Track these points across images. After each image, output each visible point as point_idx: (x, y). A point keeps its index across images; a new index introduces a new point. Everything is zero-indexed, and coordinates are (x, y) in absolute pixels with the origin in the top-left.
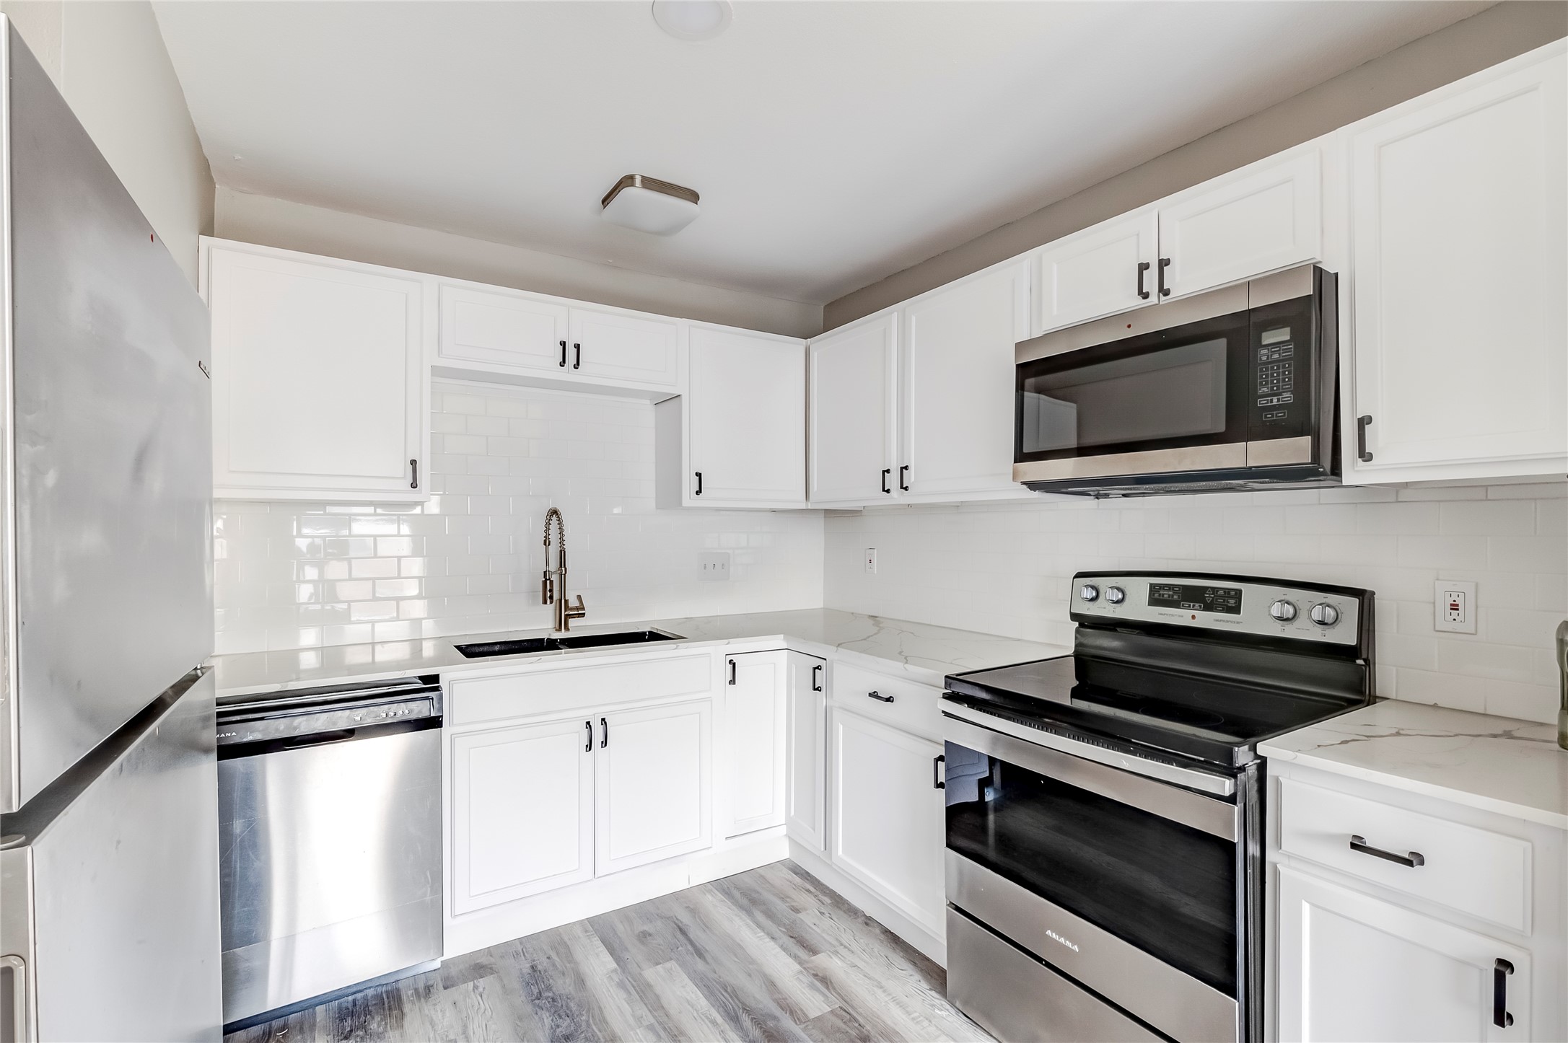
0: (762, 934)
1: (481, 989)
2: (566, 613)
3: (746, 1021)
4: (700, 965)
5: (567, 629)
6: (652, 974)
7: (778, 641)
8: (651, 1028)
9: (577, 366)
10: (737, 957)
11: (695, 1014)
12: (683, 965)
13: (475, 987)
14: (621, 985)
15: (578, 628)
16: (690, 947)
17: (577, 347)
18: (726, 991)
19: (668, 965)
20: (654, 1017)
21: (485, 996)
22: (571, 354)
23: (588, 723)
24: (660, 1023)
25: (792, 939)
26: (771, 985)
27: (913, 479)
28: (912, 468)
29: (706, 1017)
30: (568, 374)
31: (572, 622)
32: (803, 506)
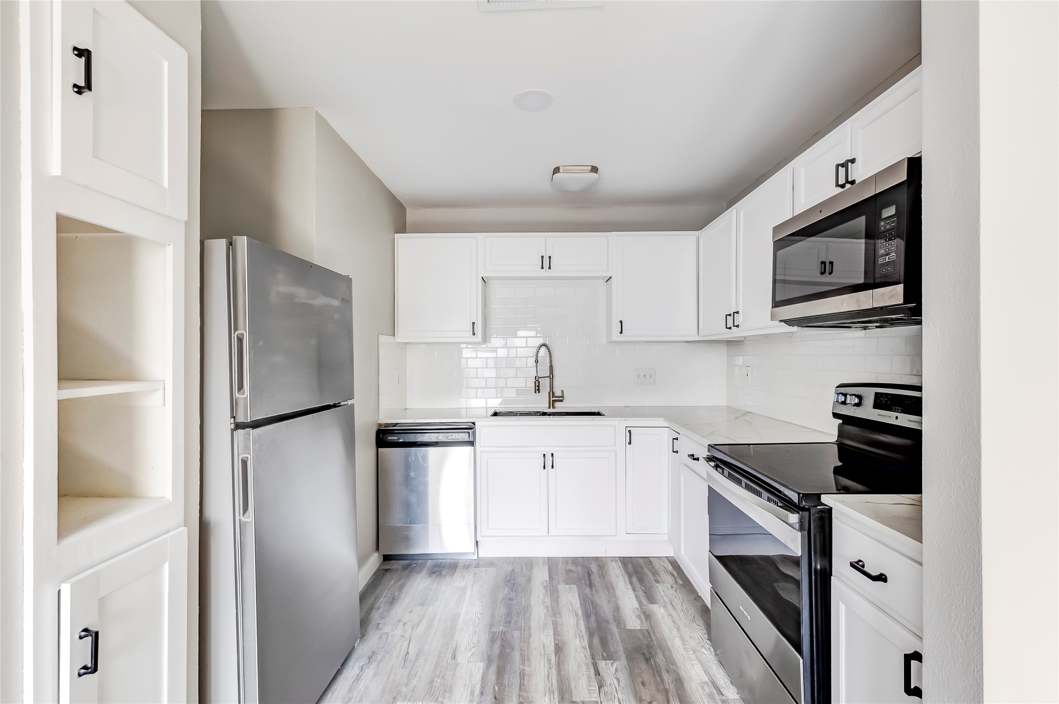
0: (630, 587)
1: (488, 572)
2: (553, 399)
3: (593, 619)
4: (588, 591)
5: (554, 407)
6: (562, 587)
7: (661, 422)
8: (547, 607)
9: (550, 268)
10: (608, 593)
11: (570, 609)
12: (579, 588)
13: (486, 570)
14: (545, 588)
15: (560, 407)
16: (588, 582)
17: (550, 257)
18: (592, 605)
19: (572, 586)
20: (551, 604)
21: (488, 575)
22: (546, 262)
23: (544, 455)
24: (552, 607)
25: (644, 594)
26: (617, 609)
27: (741, 320)
28: (741, 313)
29: (575, 612)
30: (546, 273)
31: (557, 404)
32: (697, 339)
